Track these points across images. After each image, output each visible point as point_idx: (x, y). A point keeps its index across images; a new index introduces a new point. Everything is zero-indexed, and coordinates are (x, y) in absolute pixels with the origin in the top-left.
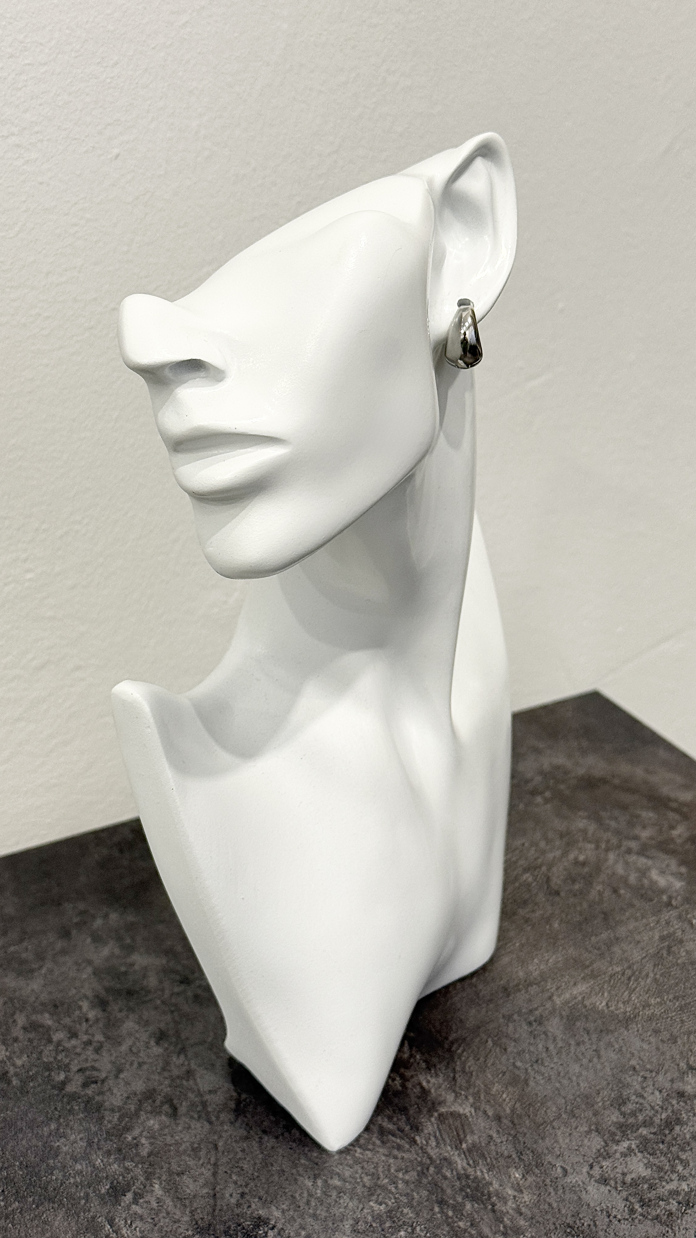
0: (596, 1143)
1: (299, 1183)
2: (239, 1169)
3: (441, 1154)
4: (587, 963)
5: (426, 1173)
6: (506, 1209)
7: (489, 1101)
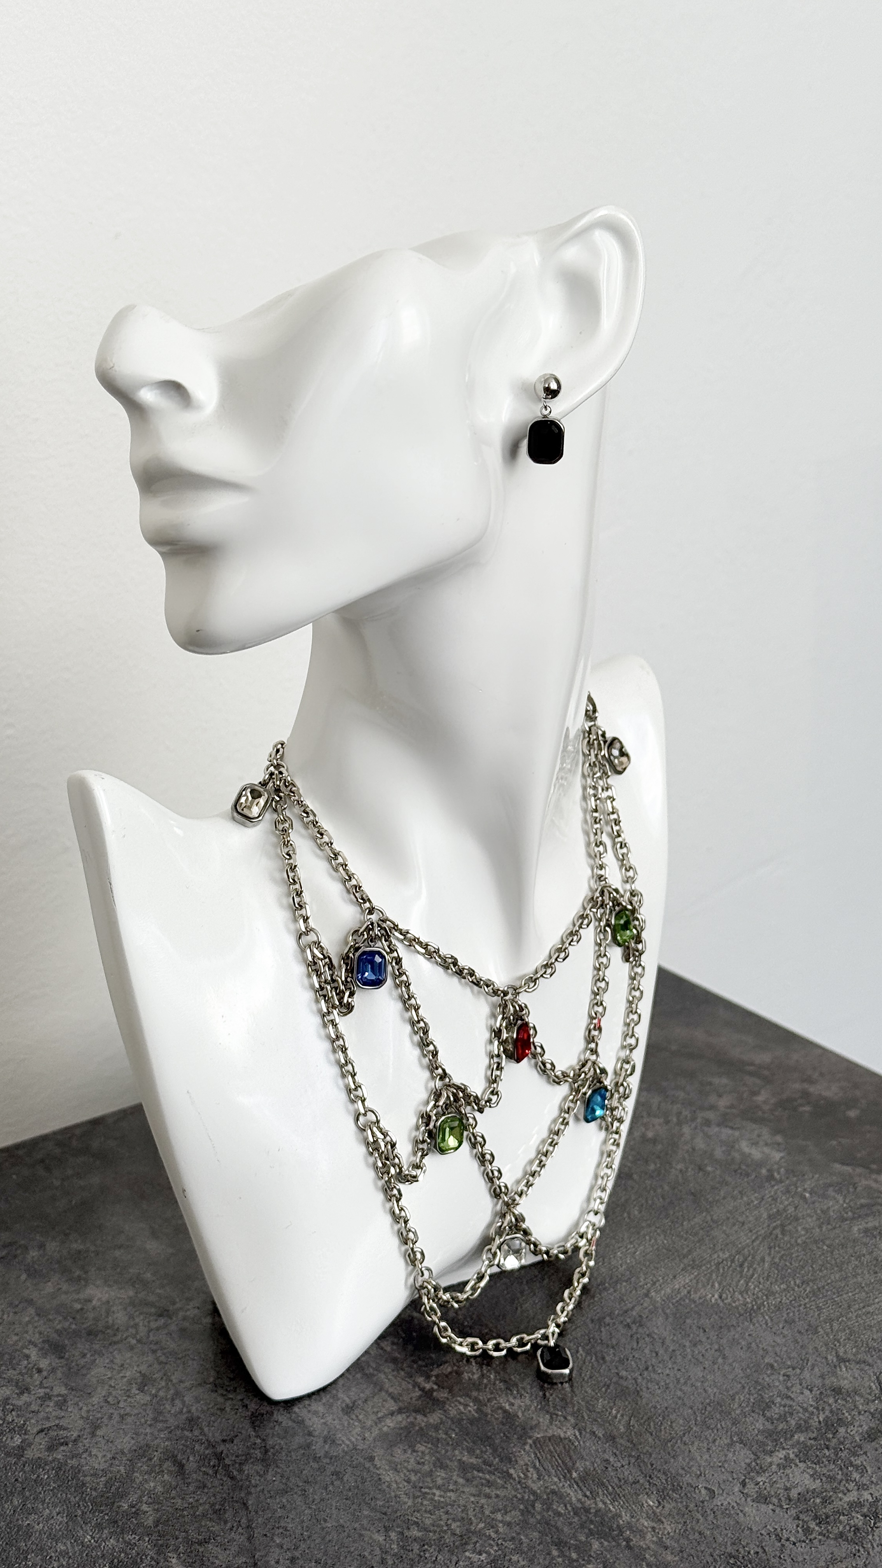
0: (743, 1456)
1: (366, 1539)
2: (281, 1530)
3: (546, 1487)
4: (686, 1250)
5: (532, 1511)
6: (646, 1545)
7: (596, 1421)
